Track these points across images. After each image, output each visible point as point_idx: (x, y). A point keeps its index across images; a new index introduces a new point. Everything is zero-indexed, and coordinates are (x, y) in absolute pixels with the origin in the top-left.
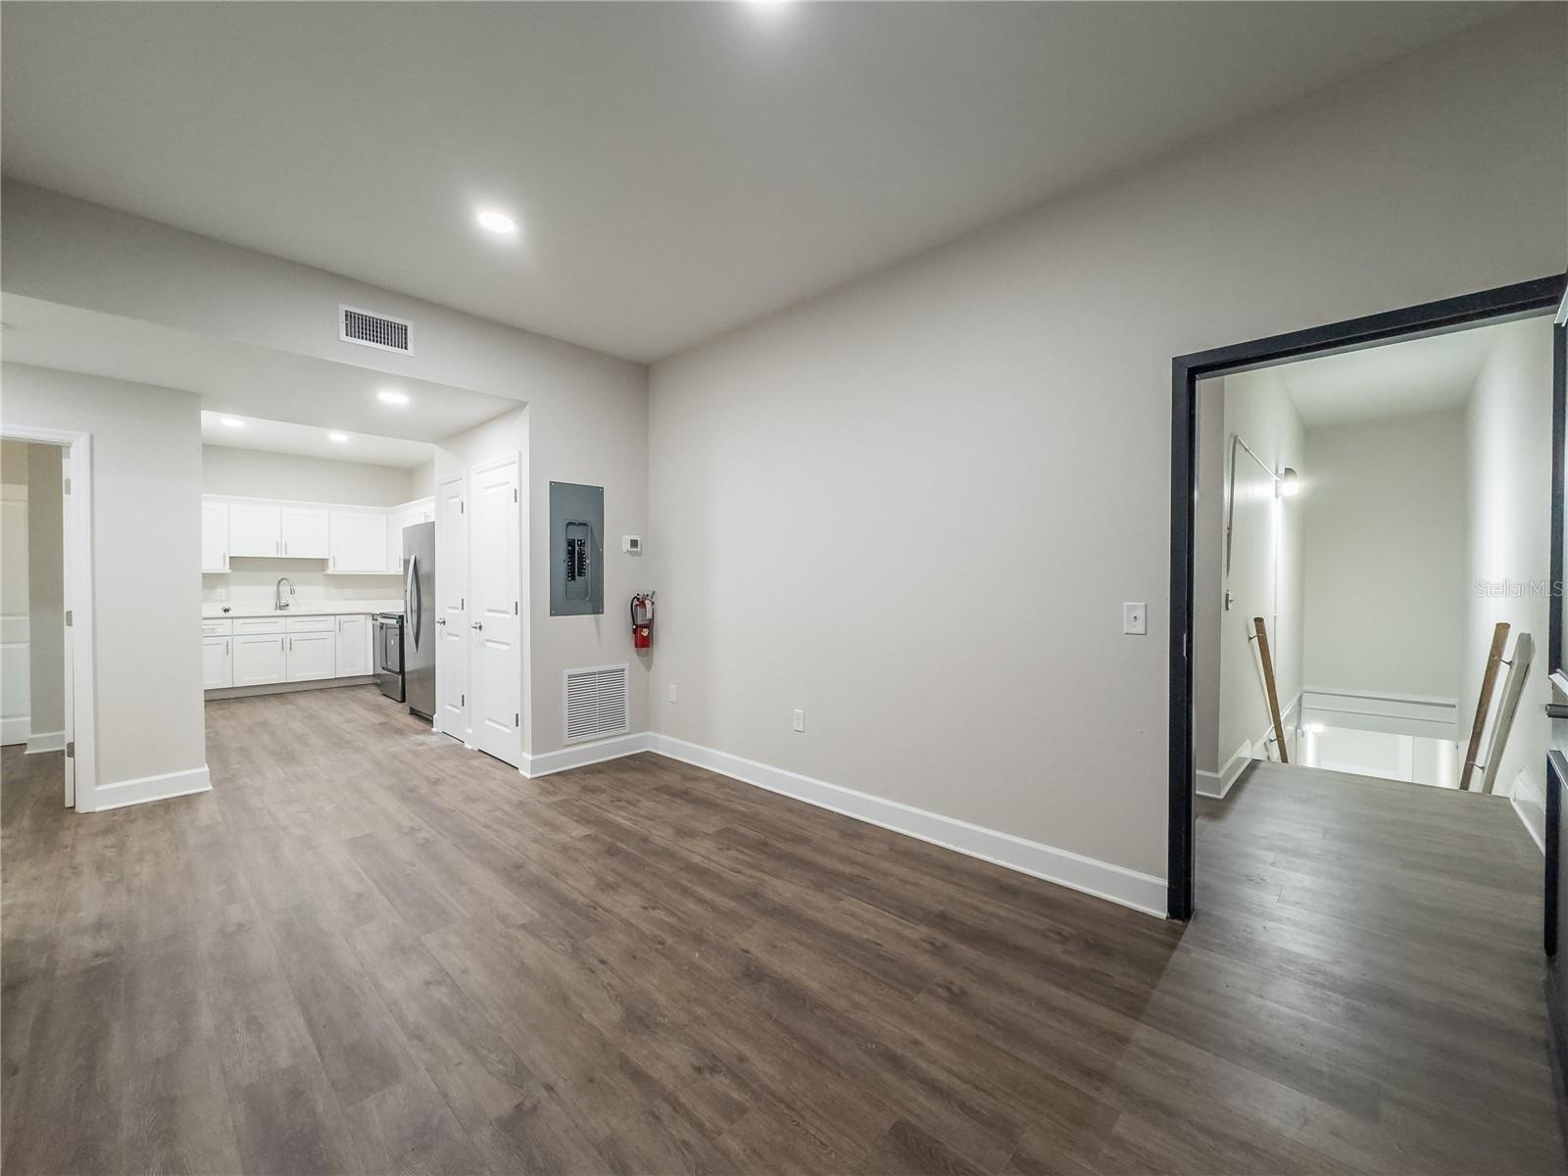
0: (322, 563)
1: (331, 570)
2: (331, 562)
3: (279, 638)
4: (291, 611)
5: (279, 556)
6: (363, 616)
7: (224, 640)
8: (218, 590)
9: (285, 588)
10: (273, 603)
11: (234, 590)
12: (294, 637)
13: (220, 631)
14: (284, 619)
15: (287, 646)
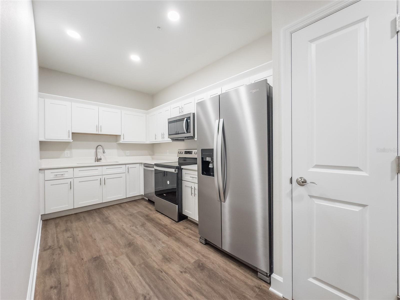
0: (116, 137)
1: (122, 141)
2: (122, 137)
3: (98, 178)
4: (102, 162)
5: (98, 133)
6: (139, 164)
7: (68, 181)
8: (66, 152)
9: (100, 150)
10: (94, 158)
11: (75, 151)
12: (106, 177)
13: (66, 176)
14: (101, 167)
15: (103, 182)
